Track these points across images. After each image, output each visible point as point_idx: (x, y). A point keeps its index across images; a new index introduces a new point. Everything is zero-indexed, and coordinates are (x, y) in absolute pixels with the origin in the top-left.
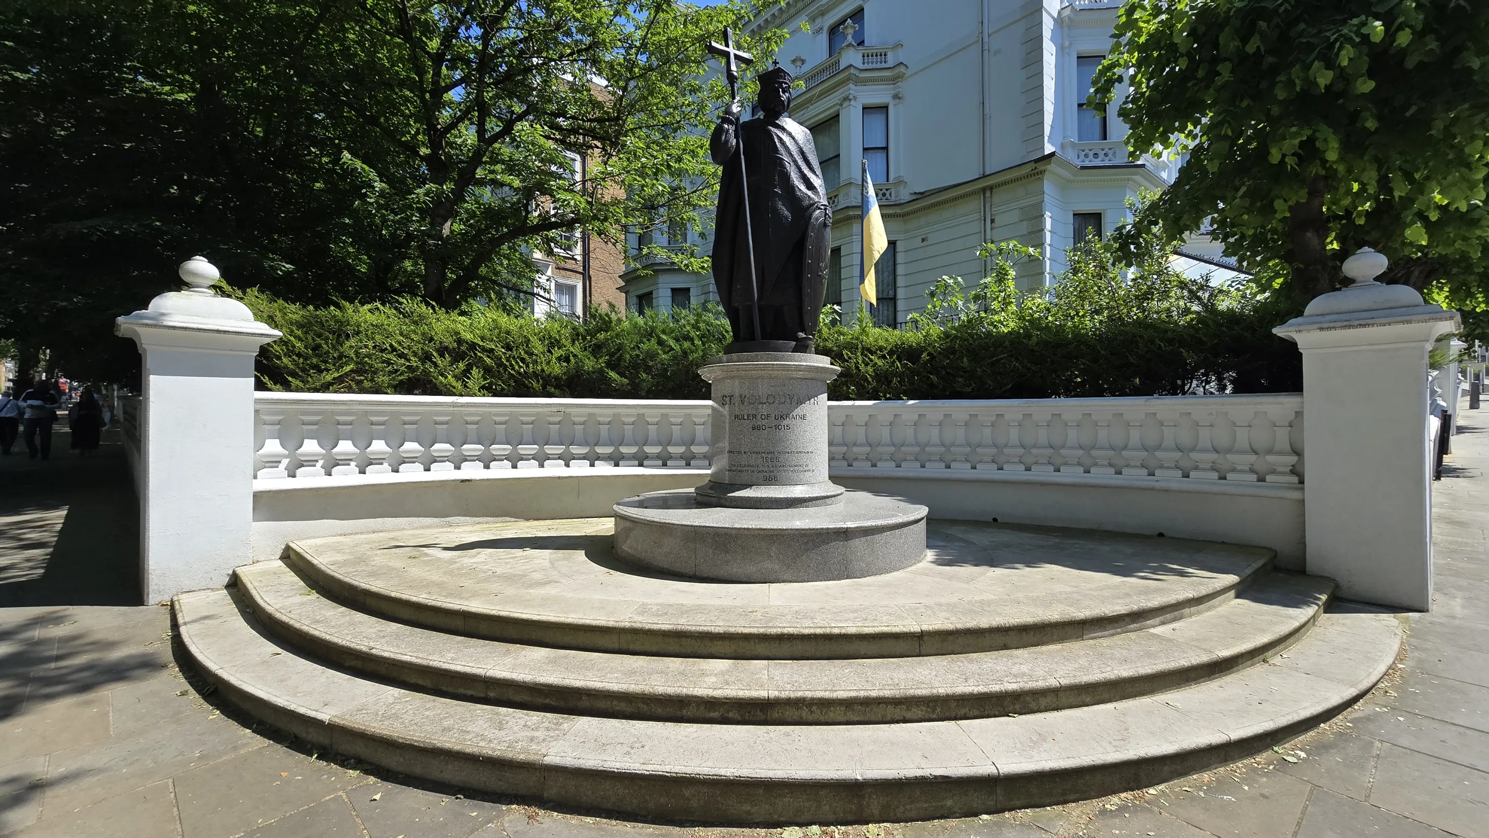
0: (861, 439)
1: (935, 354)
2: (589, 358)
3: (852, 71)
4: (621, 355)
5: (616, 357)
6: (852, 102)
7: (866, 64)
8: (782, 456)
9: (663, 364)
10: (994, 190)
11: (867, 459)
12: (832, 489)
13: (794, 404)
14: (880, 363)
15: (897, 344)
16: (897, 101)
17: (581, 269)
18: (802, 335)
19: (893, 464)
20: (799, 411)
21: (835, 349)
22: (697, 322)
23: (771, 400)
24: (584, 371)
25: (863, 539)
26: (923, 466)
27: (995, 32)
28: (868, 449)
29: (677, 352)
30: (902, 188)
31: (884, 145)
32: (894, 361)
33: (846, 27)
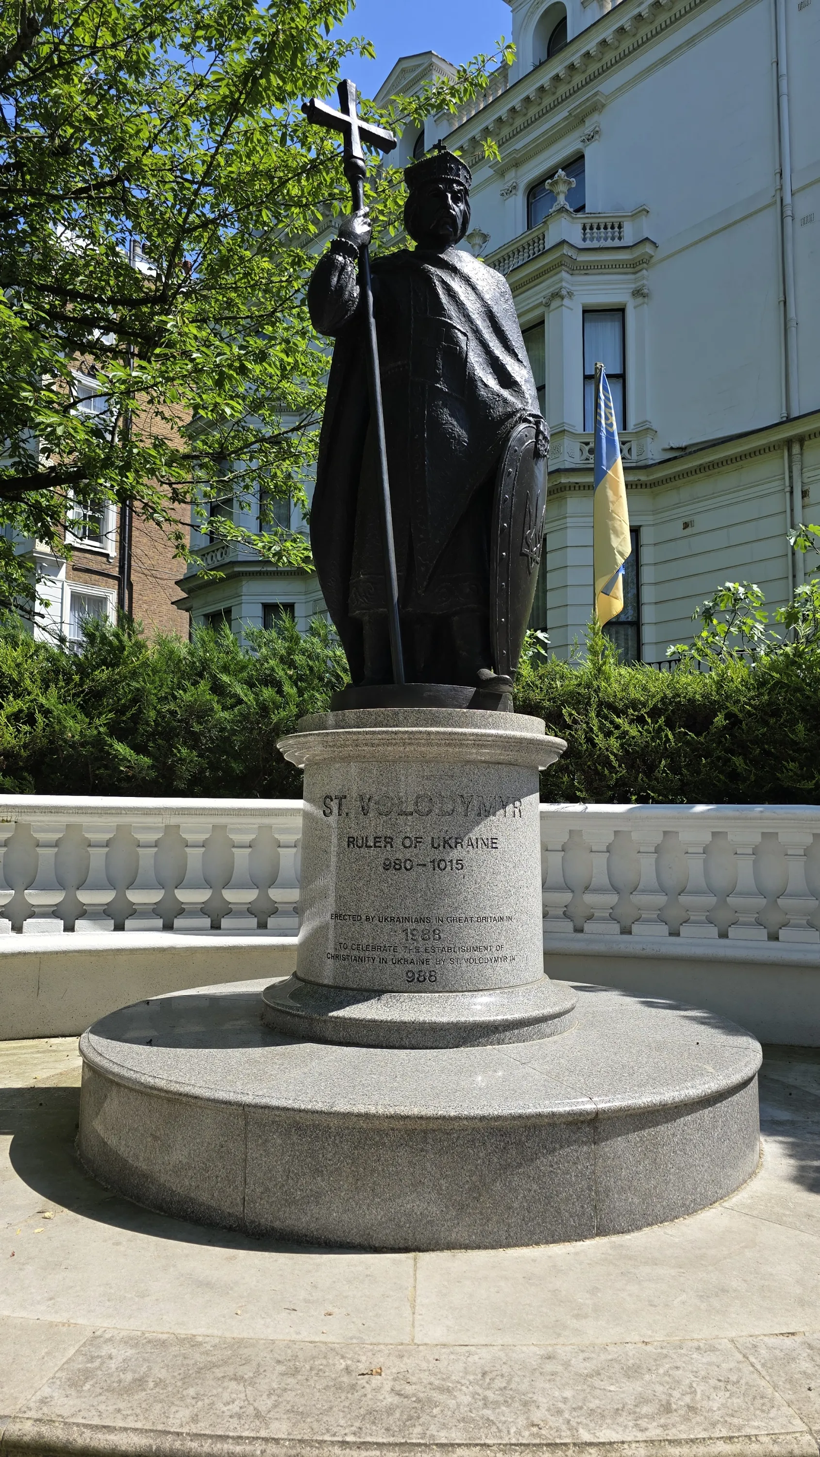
0: (600, 878)
1: (740, 716)
2: (74, 717)
3: (566, 250)
4: (140, 711)
5: (128, 714)
6: (566, 302)
7: (588, 242)
8: (446, 927)
9: (223, 730)
10: (806, 443)
11: (612, 918)
12: (553, 999)
13: (472, 815)
14: (633, 731)
15: (665, 697)
16: (640, 300)
17: (115, 572)
18: (489, 673)
19: (664, 929)
20: (482, 830)
21: (547, 704)
22: (290, 651)
23: (424, 807)
24: (65, 741)
25: (634, 1137)
26: (723, 935)
27: (803, 188)
28: (613, 899)
29: (249, 707)
30: (649, 440)
31: (618, 371)
32: (660, 729)
33: (556, 182)
